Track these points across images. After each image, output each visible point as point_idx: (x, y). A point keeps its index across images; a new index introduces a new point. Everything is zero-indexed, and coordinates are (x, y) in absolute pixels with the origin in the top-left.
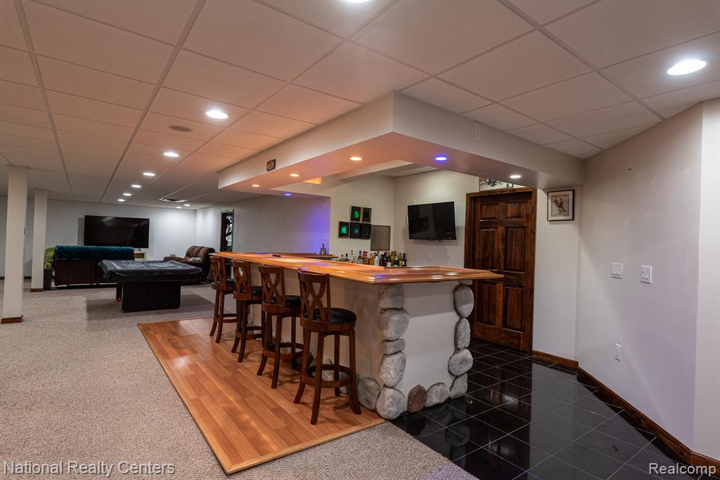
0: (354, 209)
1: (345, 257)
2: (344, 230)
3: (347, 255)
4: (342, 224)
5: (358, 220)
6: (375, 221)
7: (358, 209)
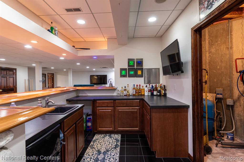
0: (129, 60)
1: (124, 88)
2: (124, 72)
3: (125, 87)
4: (122, 70)
5: (134, 66)
6: (146, 65)
7: (133, 60)
